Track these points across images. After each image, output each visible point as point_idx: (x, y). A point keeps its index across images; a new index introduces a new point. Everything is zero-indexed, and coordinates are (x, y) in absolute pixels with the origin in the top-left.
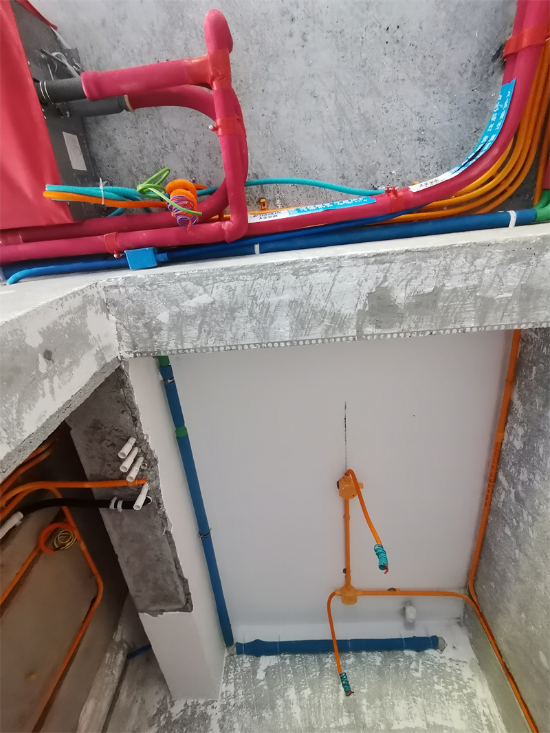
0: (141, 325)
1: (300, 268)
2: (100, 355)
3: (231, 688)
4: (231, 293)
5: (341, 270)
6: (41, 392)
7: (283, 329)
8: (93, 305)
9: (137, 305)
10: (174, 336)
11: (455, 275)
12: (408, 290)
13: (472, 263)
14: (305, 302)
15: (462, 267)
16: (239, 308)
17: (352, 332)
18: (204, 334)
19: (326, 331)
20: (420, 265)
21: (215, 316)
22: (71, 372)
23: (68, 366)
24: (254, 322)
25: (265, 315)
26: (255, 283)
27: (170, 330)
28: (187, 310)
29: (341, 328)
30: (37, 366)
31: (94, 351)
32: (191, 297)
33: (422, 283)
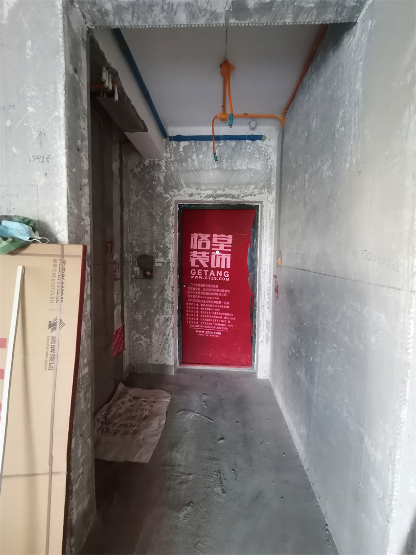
0: (95, 10)
3: (168, 155)
7: (182, 19)
10: (117, 18)
14: (195, 4)
16: (155, 5)
17: (222, 21)
18: (135, 19)
19: (207, 21)
21: (140, 9)
22: (82, 68)
23: (80, 66)
24: (165, 14)
25: (171, 10)
27: (114, 15)
28: (123, 3)
29: (216, 19)
30: (76, 80)
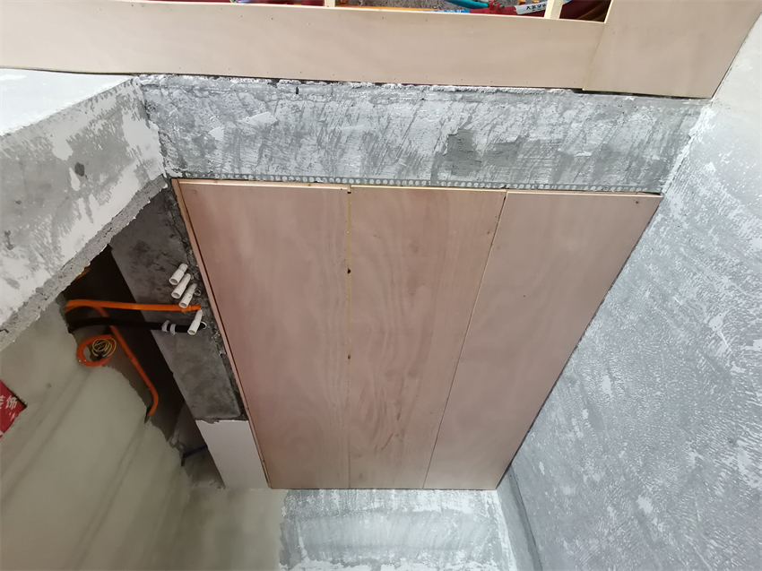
0: (189, 139)
1: (379, 95)
2: (141, 171)
4: (298, 115)
5: (425, 103)
6: (76, 214)
7: (354, 163)
8: (129, 108)
9: (185, 114)
10: (230, 158)
11: (542, 125)
12: (491, 137)
13: (561, 115)
14: (381, 136)
15: (551, 117)
16: (306, 134)
17: (426, 176)
18: (265, 160)
19: (400, 173)
20: (508, 110)
21: (278, 139)
22: (108, 190)
23: (105, 184)
24: (322, 152)
25: (334, 146)
26: (327, 106)
27: (225, 150)
28: (246, 128)
29: (415, 170)
30: (69, 182)
31: (134, 166)
32: (251, 113)
33: (507, 130)
